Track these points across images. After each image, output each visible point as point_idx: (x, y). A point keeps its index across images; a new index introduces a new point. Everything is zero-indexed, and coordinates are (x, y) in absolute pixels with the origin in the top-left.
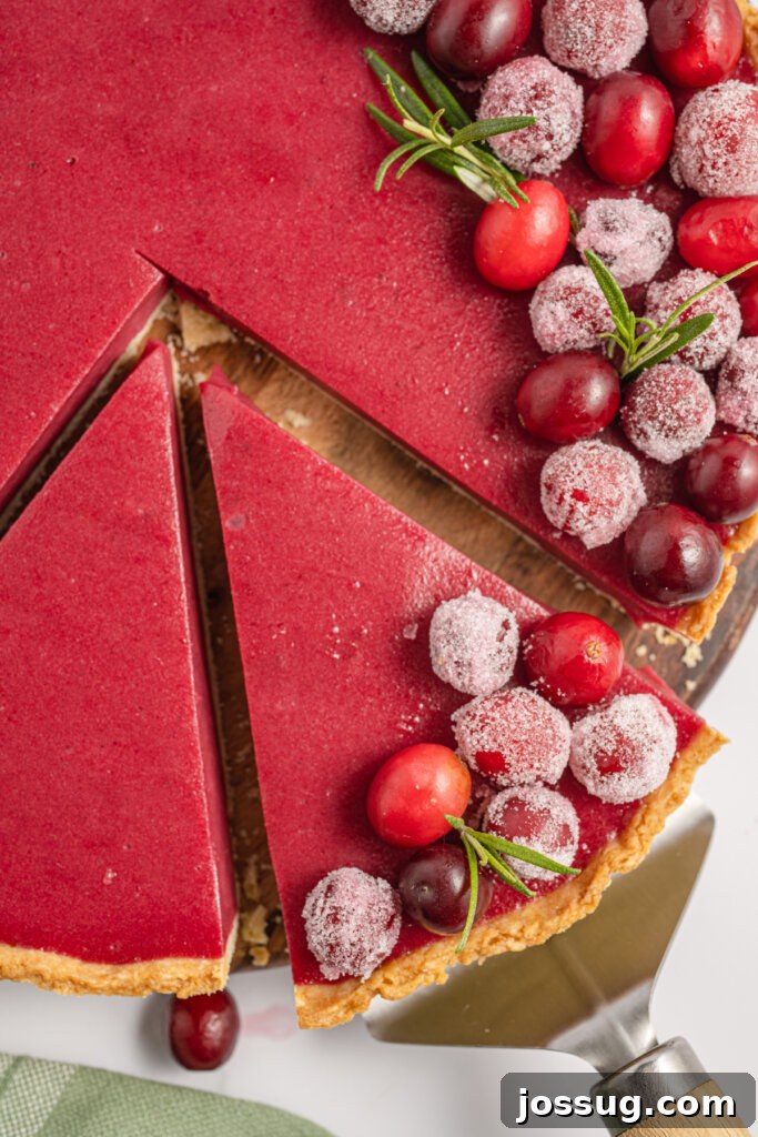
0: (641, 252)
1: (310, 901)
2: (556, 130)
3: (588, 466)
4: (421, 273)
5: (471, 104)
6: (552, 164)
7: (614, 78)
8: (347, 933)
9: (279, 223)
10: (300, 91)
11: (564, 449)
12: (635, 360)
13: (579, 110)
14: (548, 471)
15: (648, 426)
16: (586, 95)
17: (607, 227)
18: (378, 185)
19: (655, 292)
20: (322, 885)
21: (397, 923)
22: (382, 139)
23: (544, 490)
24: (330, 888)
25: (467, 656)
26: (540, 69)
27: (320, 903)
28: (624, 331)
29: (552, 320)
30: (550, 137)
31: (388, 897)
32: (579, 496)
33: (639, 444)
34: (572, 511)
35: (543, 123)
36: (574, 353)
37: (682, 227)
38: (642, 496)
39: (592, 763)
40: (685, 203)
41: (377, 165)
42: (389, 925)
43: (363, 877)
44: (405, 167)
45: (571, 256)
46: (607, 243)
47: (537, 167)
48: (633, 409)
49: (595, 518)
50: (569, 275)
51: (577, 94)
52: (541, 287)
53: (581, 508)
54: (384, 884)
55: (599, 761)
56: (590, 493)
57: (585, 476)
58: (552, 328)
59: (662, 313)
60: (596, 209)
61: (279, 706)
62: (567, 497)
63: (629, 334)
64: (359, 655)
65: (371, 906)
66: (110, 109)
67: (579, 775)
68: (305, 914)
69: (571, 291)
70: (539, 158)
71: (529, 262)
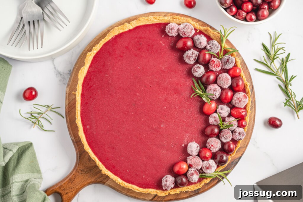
0: (226, 113)
1: (163, 178)
2: (216, 95)
3: (214, 142)
4: (195, 110)
5: (206, 88)
6: (216, 99)
7: (226, 89)
8: (168, 183)
9: (177, 100)
10: (183, 82)
11: (211, 138)
12: (222, 128)
13: (220, 92)
14: (208, 141)
15: (222, 137)
16: (221, 90)
17: (221, 109)
18: (191, 97)
19: (226, 119)
20: (165, 177)
21: (174, 184)
22: (192, 91)
23: (207, 143)
24: (166, 177)
25: (192, 150)
26: (216, 86)
27: (165, 179)
28: (221, 124)
29: (211, 120)
30: (216, 96)
31: (174, 180)
32: (212, 146)
33: (221, 139)
34: (211, 147)
35: (215, 94)
36: (214, 125)
37: (232, 110)
38: (220, 147)
39: (205, 167)
40: (233, 107)
41: (192, 94)
42: (173, 184)
43: (171, 177)
44: (195, 96)
45: (216, 112)
46: (221, 111)
47: (213, 99)
48: (221, 134)
49: (214, 149)
50: (215, 115)
51: (220, 90)
52: (211, 115)
53: (212, 147)
54: (174, 178)
55: (206, 167)
56: (214, 145)
57: (213, 143)
58: (211, 121)
59: (227, 122)
60: (220, 106)
61: (163, 152)
62: (211, 146)
63: (222, 124)
64: (175, 147)
65: (172, 180)
66: (156, 80)
67: (203, 169)
68: (162, 180)
69: (215, 117)
70: (214, 98)
71: (210, 112)
